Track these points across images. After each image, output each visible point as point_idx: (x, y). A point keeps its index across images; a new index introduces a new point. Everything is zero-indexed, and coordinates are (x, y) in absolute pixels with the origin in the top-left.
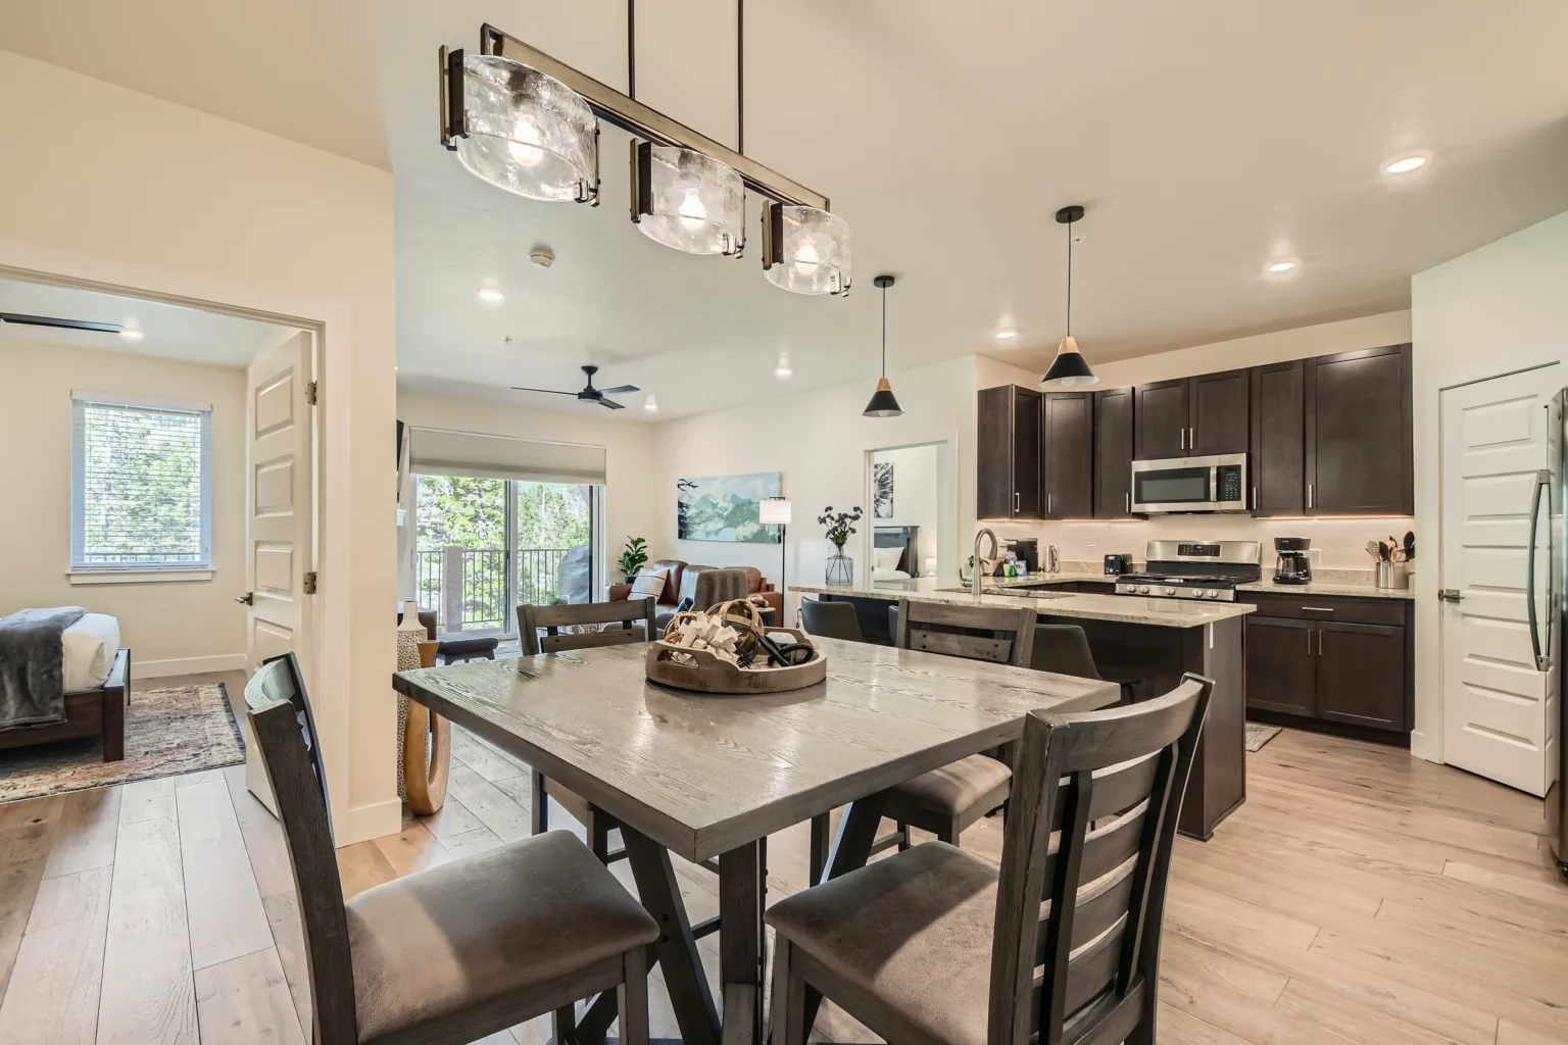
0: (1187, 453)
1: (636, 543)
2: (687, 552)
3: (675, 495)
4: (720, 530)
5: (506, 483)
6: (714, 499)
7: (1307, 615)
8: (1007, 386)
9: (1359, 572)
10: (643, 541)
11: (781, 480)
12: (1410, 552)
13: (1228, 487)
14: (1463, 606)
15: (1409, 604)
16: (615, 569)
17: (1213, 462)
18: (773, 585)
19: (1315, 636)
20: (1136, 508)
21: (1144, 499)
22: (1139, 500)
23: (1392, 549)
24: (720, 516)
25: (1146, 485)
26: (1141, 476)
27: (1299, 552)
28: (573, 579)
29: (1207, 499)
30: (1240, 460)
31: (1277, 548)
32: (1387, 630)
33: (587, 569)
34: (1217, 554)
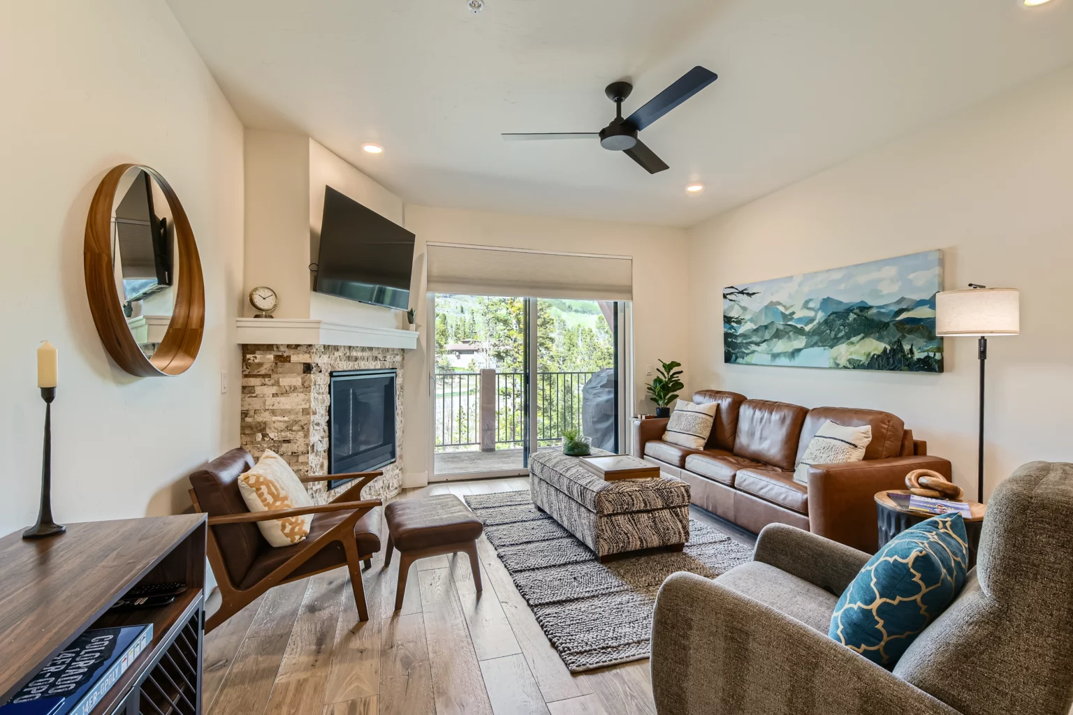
1: (668, 367)
2: (736, 379)
3: (719, 307)
4: (799, 350)
5: (526, 301)
6: (789, 308)
10: (679, 365)
11: (942, 263)
16: (643, 398)
18: (924, 443)
24: (800, 332)
28: (598, 405)
33: (612, 396)
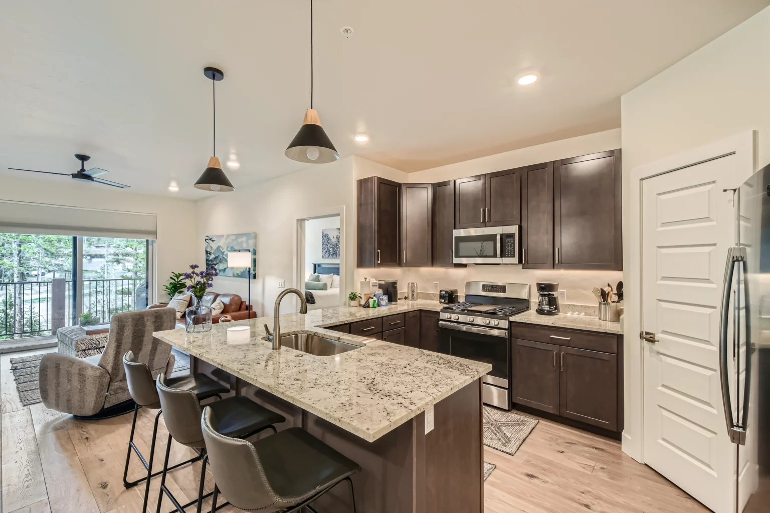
0: (485, 224)
1: (178, 276)
3: (204, 245)
4: (226, 269)
6: (223, 249)
7: (554, 342)
8: (372, 177)
9: (589, 307)
11: (255, 237)
12: (620, 296)
13: (508, 249)
14: (656, 347)
15: (619, 338)
16: (164, 293)
17: (498, 231)
18: (251, 306)
19: (558, 355)
20: (456, 261)
21: (461, 255)
22: (457, 256)
23: (609, 293)
24: (225, 260)
25: (462, 245)
26: (460, 239)
27: (551, 293)
29: (495, 256)
30: (514, 229)
31: (538, 290)
32: (606, 356)
34: (504, 291)
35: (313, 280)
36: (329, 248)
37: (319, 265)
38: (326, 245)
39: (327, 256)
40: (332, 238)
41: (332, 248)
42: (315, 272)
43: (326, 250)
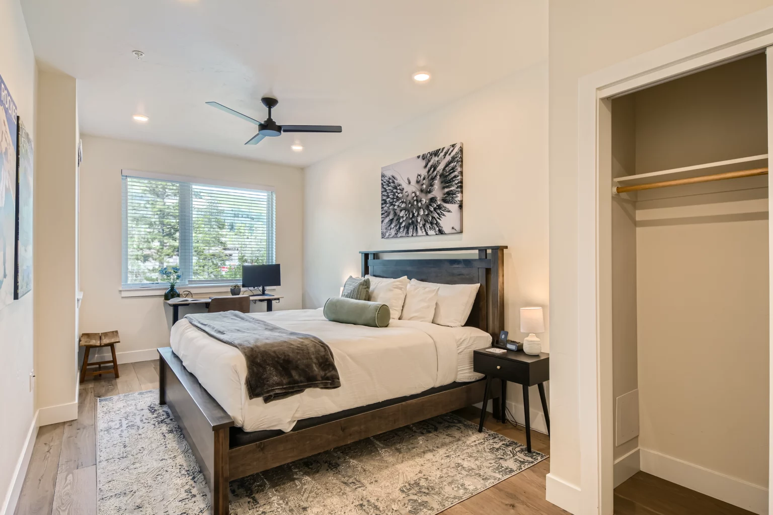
35: (350, 296)
36: (398, 211)
37: (376, 256)
38: (392, 204)
39: (393, 232)
40: (404, 185)
41: (405, 209)
42: (366, 271)
43: (391, 217)
